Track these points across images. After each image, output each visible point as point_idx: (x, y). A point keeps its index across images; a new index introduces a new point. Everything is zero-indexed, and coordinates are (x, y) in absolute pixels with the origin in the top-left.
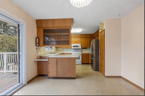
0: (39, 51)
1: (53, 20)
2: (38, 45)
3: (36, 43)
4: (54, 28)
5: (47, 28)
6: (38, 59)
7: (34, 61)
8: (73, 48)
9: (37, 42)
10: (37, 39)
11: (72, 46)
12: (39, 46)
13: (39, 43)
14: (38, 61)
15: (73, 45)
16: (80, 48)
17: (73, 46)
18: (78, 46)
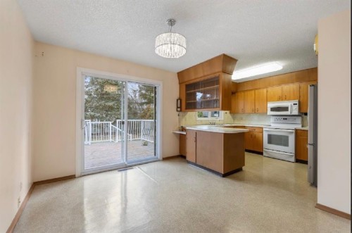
0: (184, 120)
1: (195, 68)
2: (179, 109)
3: (177, 107)
4: (198, 80)
5: (191, 82)
6: (180, 130)
7: (175, 133)
8: (270, 113)
9: (179, 106)
10: (179, 101)
11: (269, 109)
12: (181, 111)
13: (181, 107)
14: (180, 134)
15: (270, 105)
16: (296, 112)
17: (273, 109)
18: (286, 109)
